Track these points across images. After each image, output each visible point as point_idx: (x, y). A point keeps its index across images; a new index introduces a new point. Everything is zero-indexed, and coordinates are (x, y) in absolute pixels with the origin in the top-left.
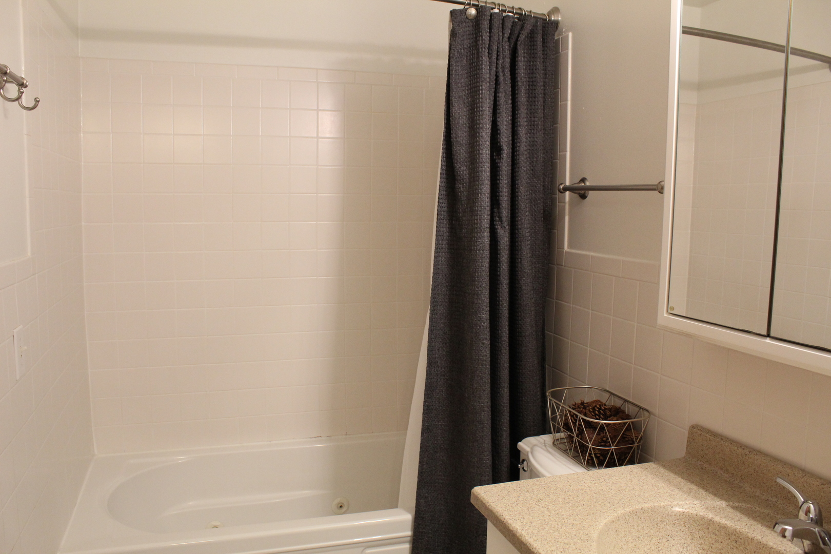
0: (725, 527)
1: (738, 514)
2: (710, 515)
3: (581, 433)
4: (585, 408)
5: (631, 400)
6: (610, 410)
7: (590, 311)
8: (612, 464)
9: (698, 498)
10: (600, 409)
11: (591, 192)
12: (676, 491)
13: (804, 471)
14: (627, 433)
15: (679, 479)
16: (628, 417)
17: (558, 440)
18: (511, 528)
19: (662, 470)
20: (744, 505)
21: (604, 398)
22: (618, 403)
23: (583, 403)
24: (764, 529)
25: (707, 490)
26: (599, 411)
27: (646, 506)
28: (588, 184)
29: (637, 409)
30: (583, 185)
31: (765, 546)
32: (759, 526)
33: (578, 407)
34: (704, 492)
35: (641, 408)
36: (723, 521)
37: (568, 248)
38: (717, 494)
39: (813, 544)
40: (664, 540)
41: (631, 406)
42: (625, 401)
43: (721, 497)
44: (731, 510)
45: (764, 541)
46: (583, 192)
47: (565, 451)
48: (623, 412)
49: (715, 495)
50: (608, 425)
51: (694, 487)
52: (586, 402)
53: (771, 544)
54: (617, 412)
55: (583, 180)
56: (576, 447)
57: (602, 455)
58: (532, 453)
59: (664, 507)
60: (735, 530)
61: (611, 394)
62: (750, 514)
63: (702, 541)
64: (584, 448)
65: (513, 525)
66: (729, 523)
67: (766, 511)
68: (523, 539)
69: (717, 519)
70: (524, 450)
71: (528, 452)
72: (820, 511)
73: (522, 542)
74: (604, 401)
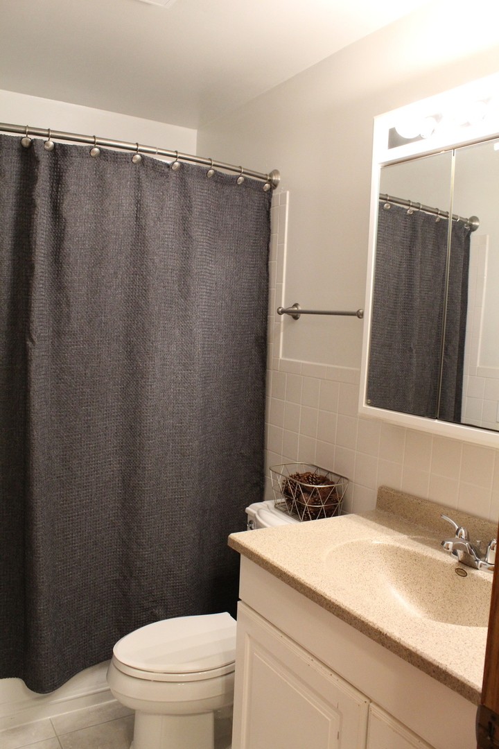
0: (408, 551)
1: (416, 542)
2: (398, 545)
3: (299, 496)
4: (300, 478)
5: (333, 472)
6: (319, 478)
7: (301, 406)
8: (322, 517)
9: (389, 535)
10: (312, 478)
11: (301, 315)
12: (373, 531)
13: (458, 511)
14: (333, 495)
15: (374, 524)
16: (333, 483)
17: (279, 504)
18: (264, 558)
19: (361, 518)
20: (419, 537)
21: (312, 471)
22: (324, 474)
23: (298, 475)
24: (433, 550)
25: (394, 529)
26: (312, 480)
27: (354, 541)
28: (300, 308)
29: (338, 478)
30: (296, 309)
31: (434, 560)
32: (430, 549)
33: (295, 477)
34: (392, 531)
35: (341, 477)
36: (407, 547)
37: (282, 357)
38: (401, 531)
39: (464, 552)
40: (367, 564)
41: (333, 476)
42: (329, 472)
43: (404, 533)
44: (411, 541)
45: (434, 557)
46: (295, 314)
47: (285, 512)
48: (328, 480)
49: (400, 532)
50: (320, 488)
51: (385, 528)
52: (300, 473)
53: (438, 558)
54: (324, 480)
55: (296, 305)
56: (294, 507)
57: (314, 512)
58: (258, 514)
59: (366, 541)
60: (415, 552)
61: (318, 468)
62: (424, 542)
63: (392, 563)
64: (301, 507)
65: (266, 556)
66: (410, 548)
67: (434, 540)
68: (275, 564)
69: (403, 546)
70: (252, 513)
71: (255, 515)
72: (468, 533)
73: (275, 566)
74: (312, 473)
